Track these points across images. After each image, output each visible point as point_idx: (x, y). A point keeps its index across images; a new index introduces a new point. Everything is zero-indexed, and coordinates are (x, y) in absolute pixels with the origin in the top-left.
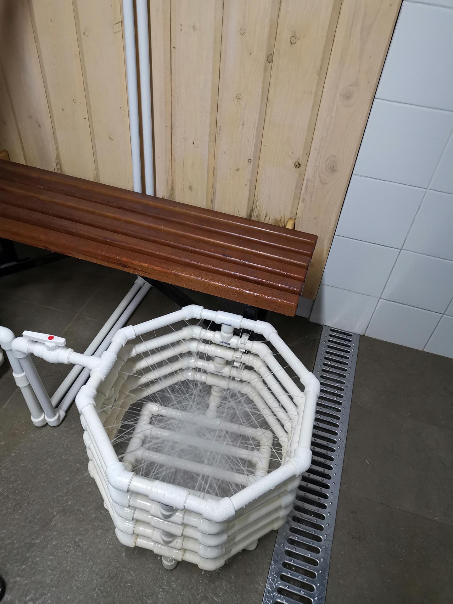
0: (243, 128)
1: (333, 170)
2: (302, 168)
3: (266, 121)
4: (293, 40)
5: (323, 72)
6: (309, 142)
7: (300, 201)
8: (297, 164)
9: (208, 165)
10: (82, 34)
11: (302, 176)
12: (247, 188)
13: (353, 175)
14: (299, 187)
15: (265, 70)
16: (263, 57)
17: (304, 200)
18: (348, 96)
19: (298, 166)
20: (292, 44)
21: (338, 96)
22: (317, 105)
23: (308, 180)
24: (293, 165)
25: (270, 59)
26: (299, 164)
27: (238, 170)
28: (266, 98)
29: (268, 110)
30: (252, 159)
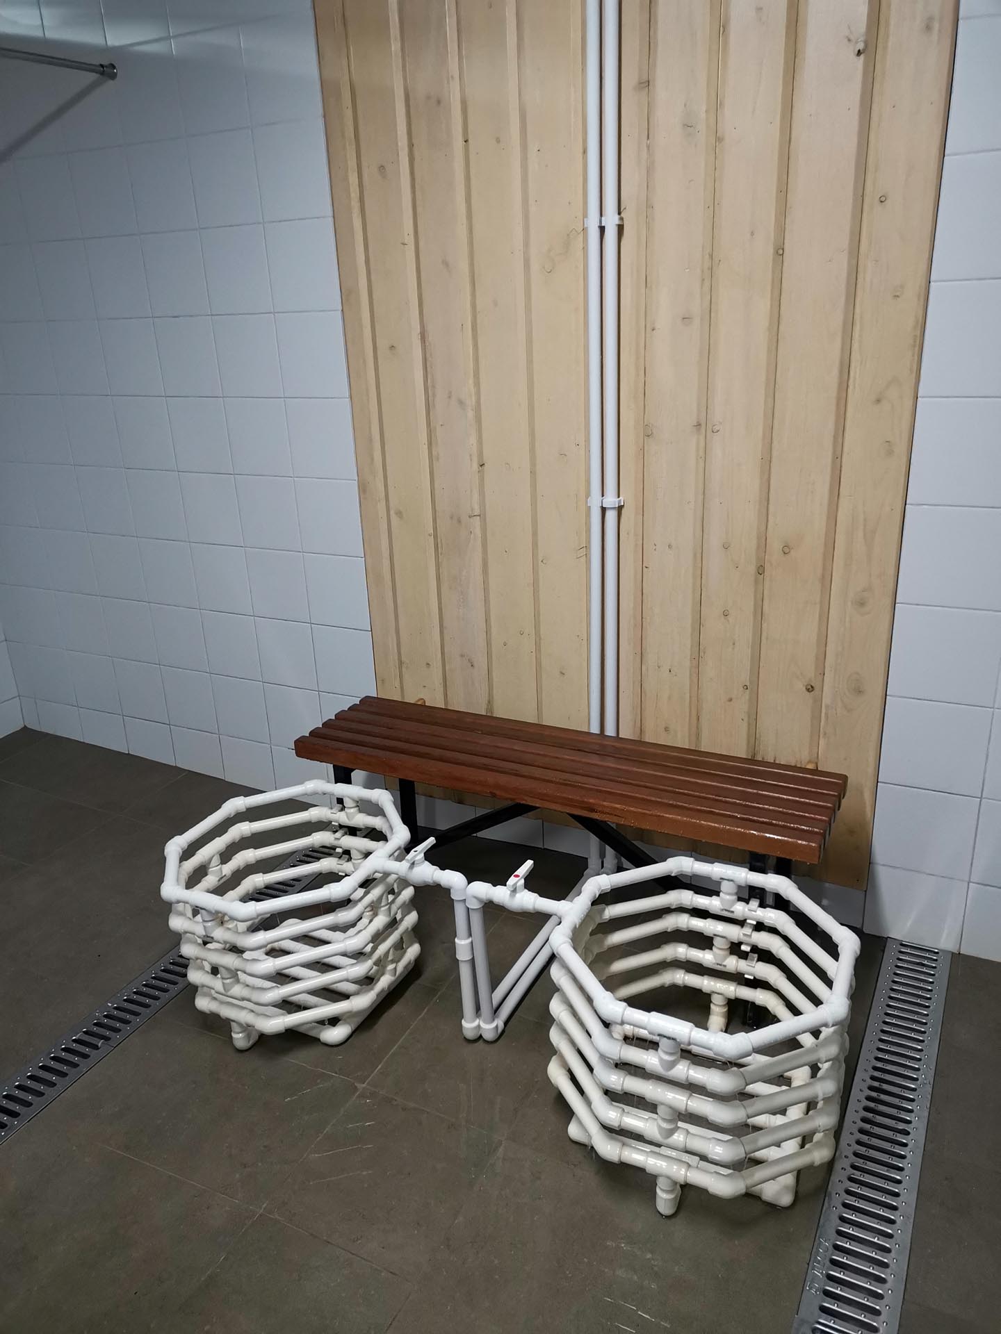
0: (733, 649)
1: (859, 692)
2: (817, 691)
3: (763, 638)
4: (786, 550)
5: (826, 580)
6: (822, 658)
7: (821, 736)
8: (810, 687)
9: (690, 697)
10: (540, 562)
11: (818, 702)
12: (745, 725)
13: (888, 697)
14: (816, 717)
15: (756, 582)
16: (752, 569)
17: (825, 734)
18: (861, 603)
19: (810, 689)
20: (785, 553)
21: (849, 604)
22: (824, 618)
23: (827, 706)
24: (804, 688)
25: (761, 570)
26: (812, 687)
27: (730, 700)
28: (759, 614)
29: (765, 625)
30: (748, 684)
